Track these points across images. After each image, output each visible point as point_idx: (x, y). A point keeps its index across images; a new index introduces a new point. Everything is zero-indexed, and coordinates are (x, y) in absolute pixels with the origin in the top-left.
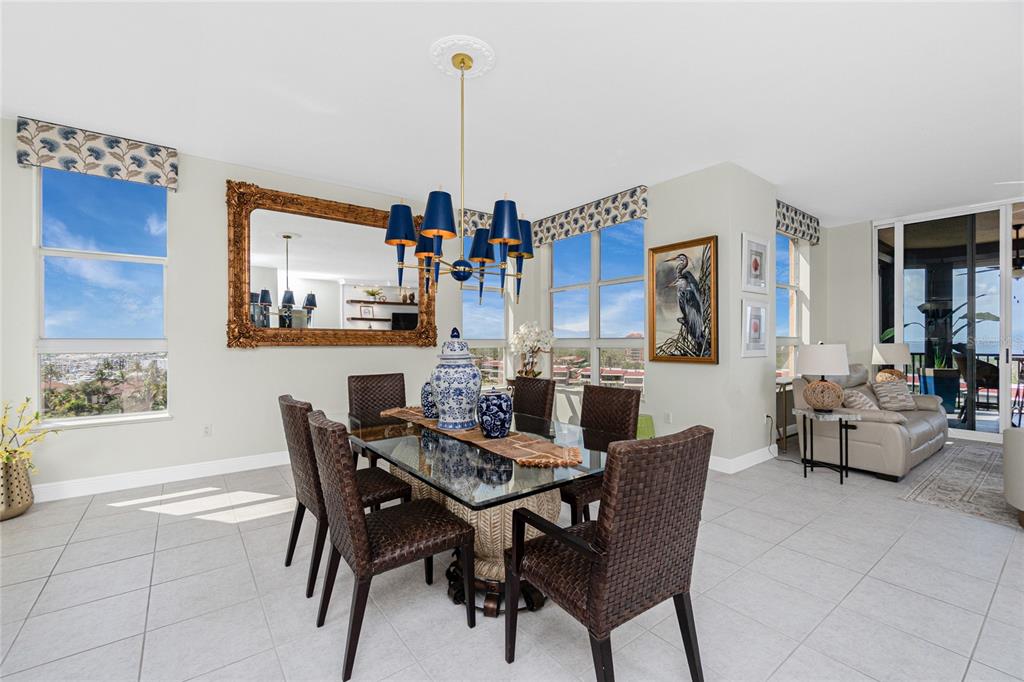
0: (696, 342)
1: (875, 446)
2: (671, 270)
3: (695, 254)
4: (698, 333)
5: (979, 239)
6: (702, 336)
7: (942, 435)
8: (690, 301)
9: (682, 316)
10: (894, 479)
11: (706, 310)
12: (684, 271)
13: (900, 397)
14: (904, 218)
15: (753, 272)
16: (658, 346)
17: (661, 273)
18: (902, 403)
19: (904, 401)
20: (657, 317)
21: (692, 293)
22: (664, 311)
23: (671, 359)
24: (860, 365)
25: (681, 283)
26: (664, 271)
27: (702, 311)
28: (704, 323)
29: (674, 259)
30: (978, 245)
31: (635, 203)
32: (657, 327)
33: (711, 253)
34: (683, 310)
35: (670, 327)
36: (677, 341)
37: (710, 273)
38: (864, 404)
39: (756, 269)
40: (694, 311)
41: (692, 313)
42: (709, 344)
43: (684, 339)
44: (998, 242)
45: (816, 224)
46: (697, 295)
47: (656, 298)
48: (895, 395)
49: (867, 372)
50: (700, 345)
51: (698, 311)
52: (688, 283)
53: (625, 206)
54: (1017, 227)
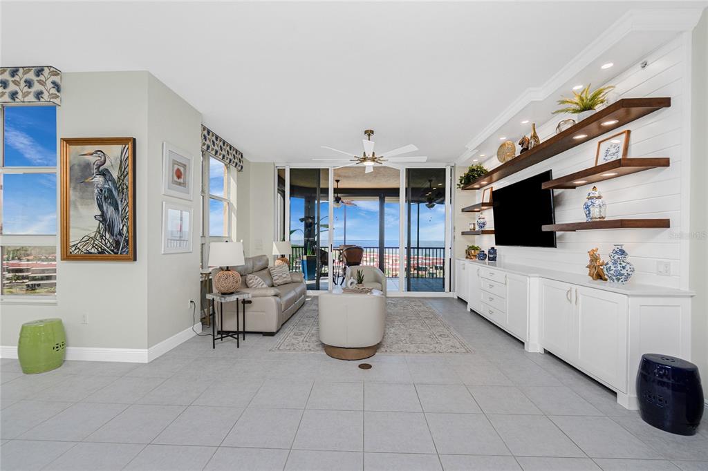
0: (114, 239)
1: (261, 313)
2: (87, 166)
3: (114, 153)
4: (116, 231)
5: (322, 186)
6: (121, 234)
7: (303, 296)
8: (107, 198)
9: (99, 213)
10: (271, 334)
11: (124, 209)
12: (101, 168)
13: (283, 276)
14: (290, 164)
15: (176, 179)
16: (72, 244)
17: (76, 167)
18: (285, 279)
20: (72, 213)
21: (110, 190)
22: (79, 207)
23: (88, 257)
24: (265, 256)
25: (99, 180)
26: (79, 165)
27: (120, 209)
28: (122, 221)
29: (92, 154)
30: (322, 189)
31: (42, 83)
32: (72, 223)
33: (129, 153)
34: (100, 207)
35: (86, 223)
36: (94, 238)
37: (127, 174)
38: (258, 284)
39: (179, 177)
40: (112, 209)
41: (110, 211)
42: (127, 241)
43: (102, 237)
44: (328, 189)
45: (240, 156)
46: (115, 193)
47: (71, 192)
48: (281, 274)
49: (268, 260)
50: (118, 243)
51: (117, 209)
52: (106, 180)
53: (29, 84)
54: (337, 181)
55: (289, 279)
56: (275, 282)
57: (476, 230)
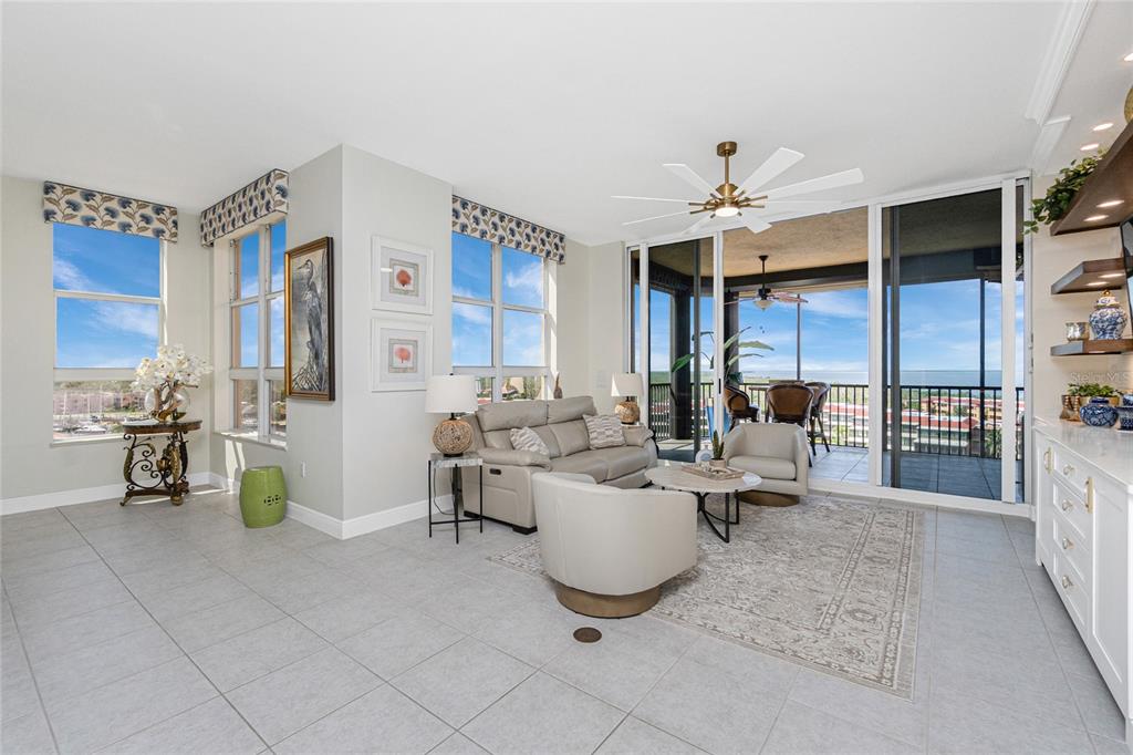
0: (319, 373)
1: (512, 493)
4: (320, 361)
6: (323, 365)
8: (315, 320)
9: (310, 339)
10: (523, 531)
12: (311, 282)
13: (608, 433)
14: (648, 240)
15: (397, 286)
16: (294, 378)
17: (295, 284)
18: (610, 439)
19: (611, 436)
20: (293, 340)
21: (316, 310)
22: (298, 333)
25: (309, 297)
27: (322, 333)
29: (304, 266)
31: (269, 191)
32: (293, 353)
34: (311, 332)
39: (404, 283)
40: (318, 333)
41: (317, 335)
45: (557, 240)
46: (319, 313)
47: (292, 316)
50: (321, 376)
52: (314, 297)
53: (263, 195)
54: (763, 258)
55: (619, 439)
56: (592, 442)
57: (1092, 338)
